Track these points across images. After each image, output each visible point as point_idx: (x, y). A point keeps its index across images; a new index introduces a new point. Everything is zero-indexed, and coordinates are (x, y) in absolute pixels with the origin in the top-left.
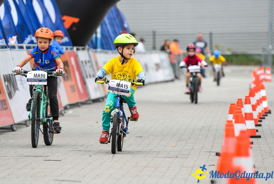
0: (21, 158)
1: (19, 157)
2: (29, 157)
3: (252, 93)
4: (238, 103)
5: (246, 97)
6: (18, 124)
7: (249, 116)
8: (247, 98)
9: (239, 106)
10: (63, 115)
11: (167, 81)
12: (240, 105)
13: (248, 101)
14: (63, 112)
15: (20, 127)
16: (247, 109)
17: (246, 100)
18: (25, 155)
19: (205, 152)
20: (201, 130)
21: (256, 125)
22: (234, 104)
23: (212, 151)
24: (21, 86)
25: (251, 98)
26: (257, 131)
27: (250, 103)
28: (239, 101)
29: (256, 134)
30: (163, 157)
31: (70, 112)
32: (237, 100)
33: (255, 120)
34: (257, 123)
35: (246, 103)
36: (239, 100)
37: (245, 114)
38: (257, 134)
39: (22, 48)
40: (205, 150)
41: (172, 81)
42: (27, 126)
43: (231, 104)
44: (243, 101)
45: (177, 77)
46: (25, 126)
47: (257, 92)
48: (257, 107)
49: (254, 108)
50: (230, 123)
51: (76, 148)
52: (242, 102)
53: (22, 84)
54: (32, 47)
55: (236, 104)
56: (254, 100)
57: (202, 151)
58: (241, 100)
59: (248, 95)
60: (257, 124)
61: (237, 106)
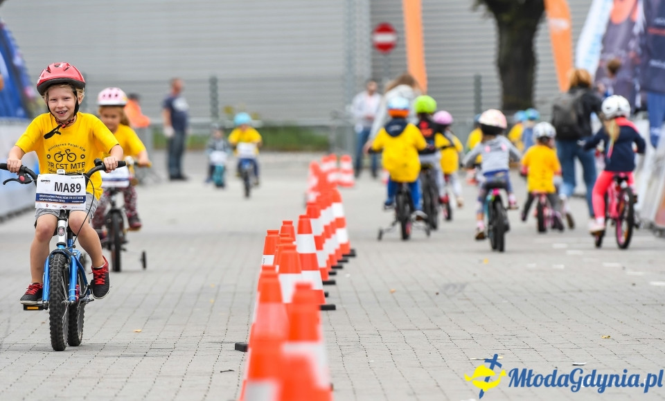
3: (313, 211)
4: (283, 229)
5: (301, 217)
7: (309, 262)
8: (304, 219)
9: (288, 236)
12: (289, 234)
13: (304, 228)
16: (304, 244)
17: (301, 223)
20: (199, 295)
21: (325, 283)
22: (276, 232)
23: (226, 340)
25: (313, 221)
26: (326, 295)
27: (310, 231)
28: (286, 226)
29: (323, 302)
30: (114, 356)
32: (282, 224)
33: (322, 270)
34: (326, 277)
35: (300, 232)
36: (285, 223)
37: (302, 255)
38: (327, 302)
40: (209, 339)
43: (269, 232)
44: (295, 225)
47: (324, 207)
48: (324, 242)
49: (319, 242)
50: (269, 272)
52: (292, 229)
55: (280, 233)
56: (318, 226)
57: (203, 340)
58: (290, 223)
59: (304, 213)
60: (325, 280)
61: (282, 236)
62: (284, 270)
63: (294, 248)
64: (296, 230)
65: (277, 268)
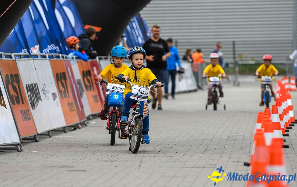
0: (46, 169)
1: (44, 168)
2: (54, 168)
3: (279, 103)
4: (265, 112)
6: (41, 135)
7: (277, 126)
8: (274, 107)
10: (86, 125)
11: (190, 92)
12: (268, 114)
13: (275, 111)
14: (86, 122)
15: (43, 138)
16: (275, 118)
17: (273, 109)
18: (49, 165)
19: (232, 162)
20: (227, 140)
21: (284, 135)
22: (262, 113)
23: (240, 161)
24: (44, 96)
25: (278, 107)
26: (285, 141)
27: (277, 112)
28: (267, 110)
29: (283, 144)
30: (190, 167)
31: (93, 122)
33: (283, 130)
34: (284, 133)
35: (273, 113)
37: (274, 123)
38: (285, 144)
39: (44, 57)
40: (232, 160)
41: (195, 91)
42: (50, 137)
43: (260, 113)
45: (199, 88)
46: (48, 136)
47: (283, 101)
48: (283, 117)
49: (281, 117)
50: (260, 132)
51: (101, 158)
53: (45, 94)
54: (54, 57)
55: (264, 114)
56: (281, 109)
57: (229, 161)
58: (269, 109)
61: (265, 115)
62: (266, 131)
63: (271, 121)
64: (271, 112)
65: (263, 129)
